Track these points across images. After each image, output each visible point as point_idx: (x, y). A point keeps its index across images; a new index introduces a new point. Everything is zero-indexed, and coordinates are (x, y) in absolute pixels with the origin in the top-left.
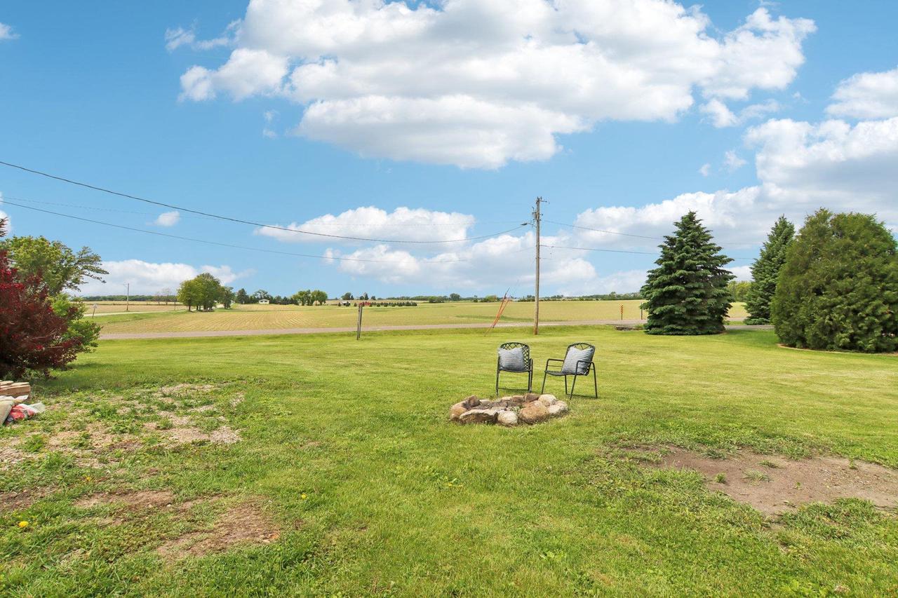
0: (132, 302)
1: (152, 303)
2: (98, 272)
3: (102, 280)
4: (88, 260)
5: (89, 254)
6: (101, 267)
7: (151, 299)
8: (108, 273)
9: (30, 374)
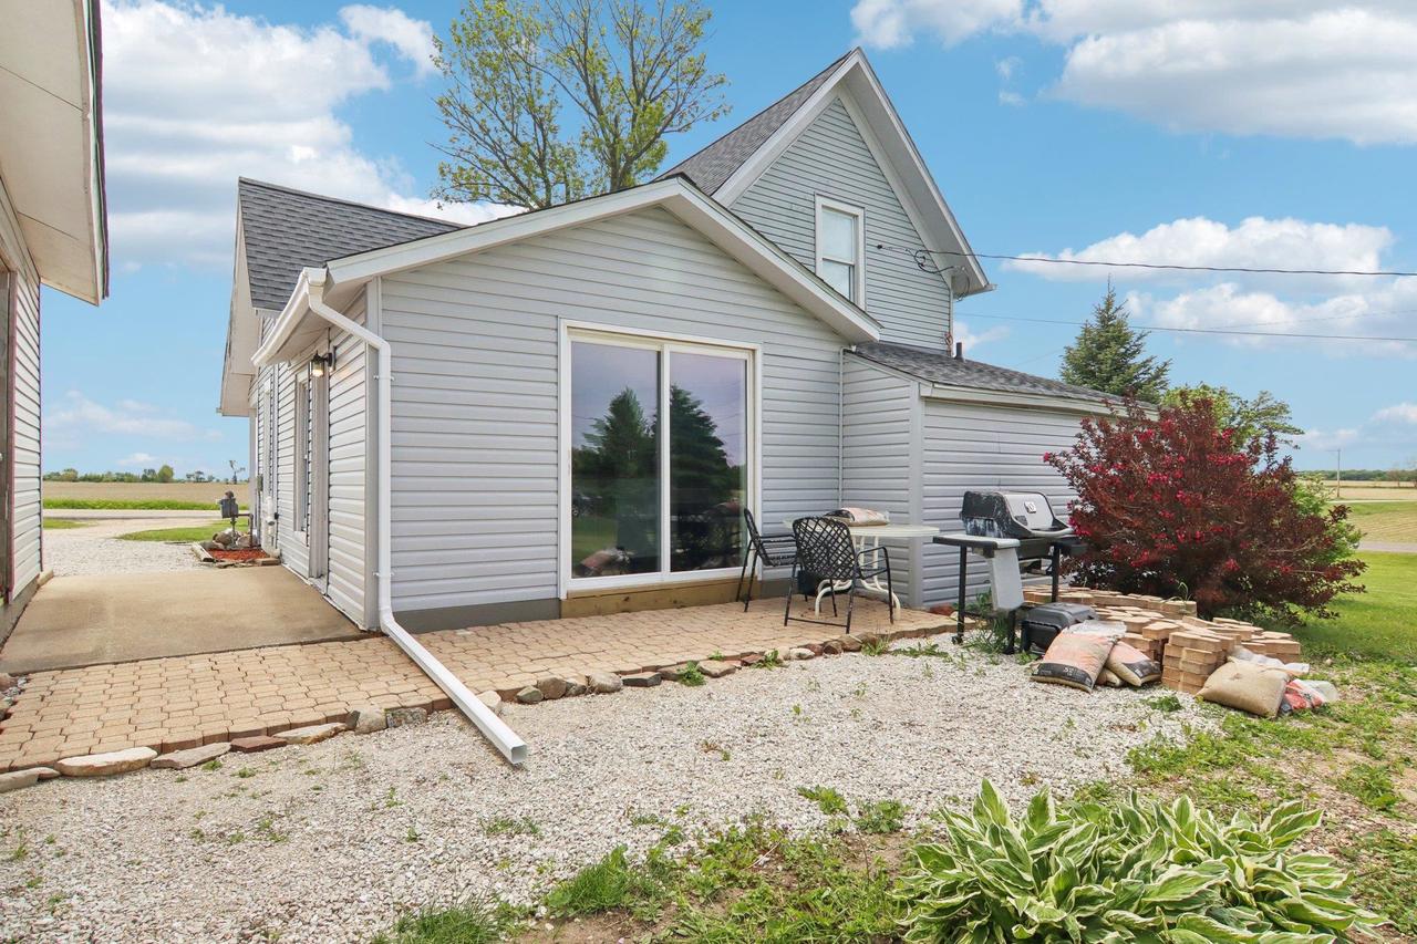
0: (1344, 483)
1: (1383, 484)
2: (1284, 432)
3: (1293, 445)
4: (1268, 413)
5: (1269, 403)
6: (1290, 423)
7: (1380, 476)
8: (1303, 433)
9: (1263, 611)
